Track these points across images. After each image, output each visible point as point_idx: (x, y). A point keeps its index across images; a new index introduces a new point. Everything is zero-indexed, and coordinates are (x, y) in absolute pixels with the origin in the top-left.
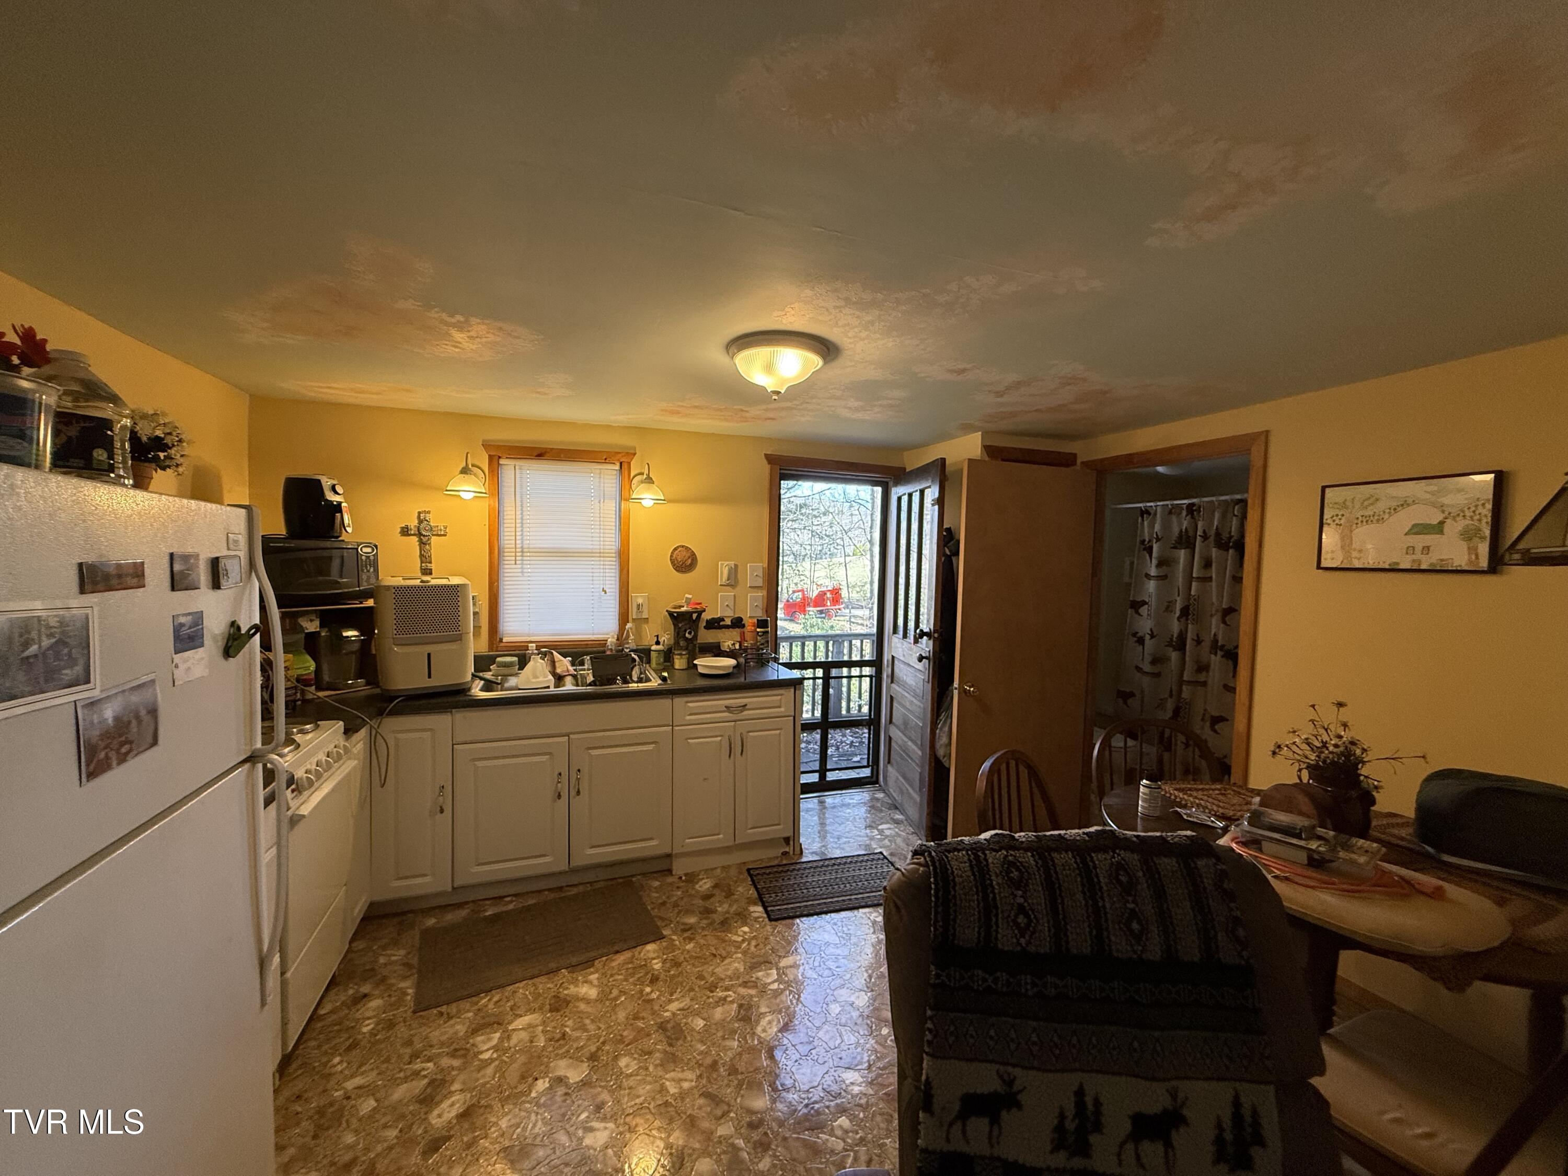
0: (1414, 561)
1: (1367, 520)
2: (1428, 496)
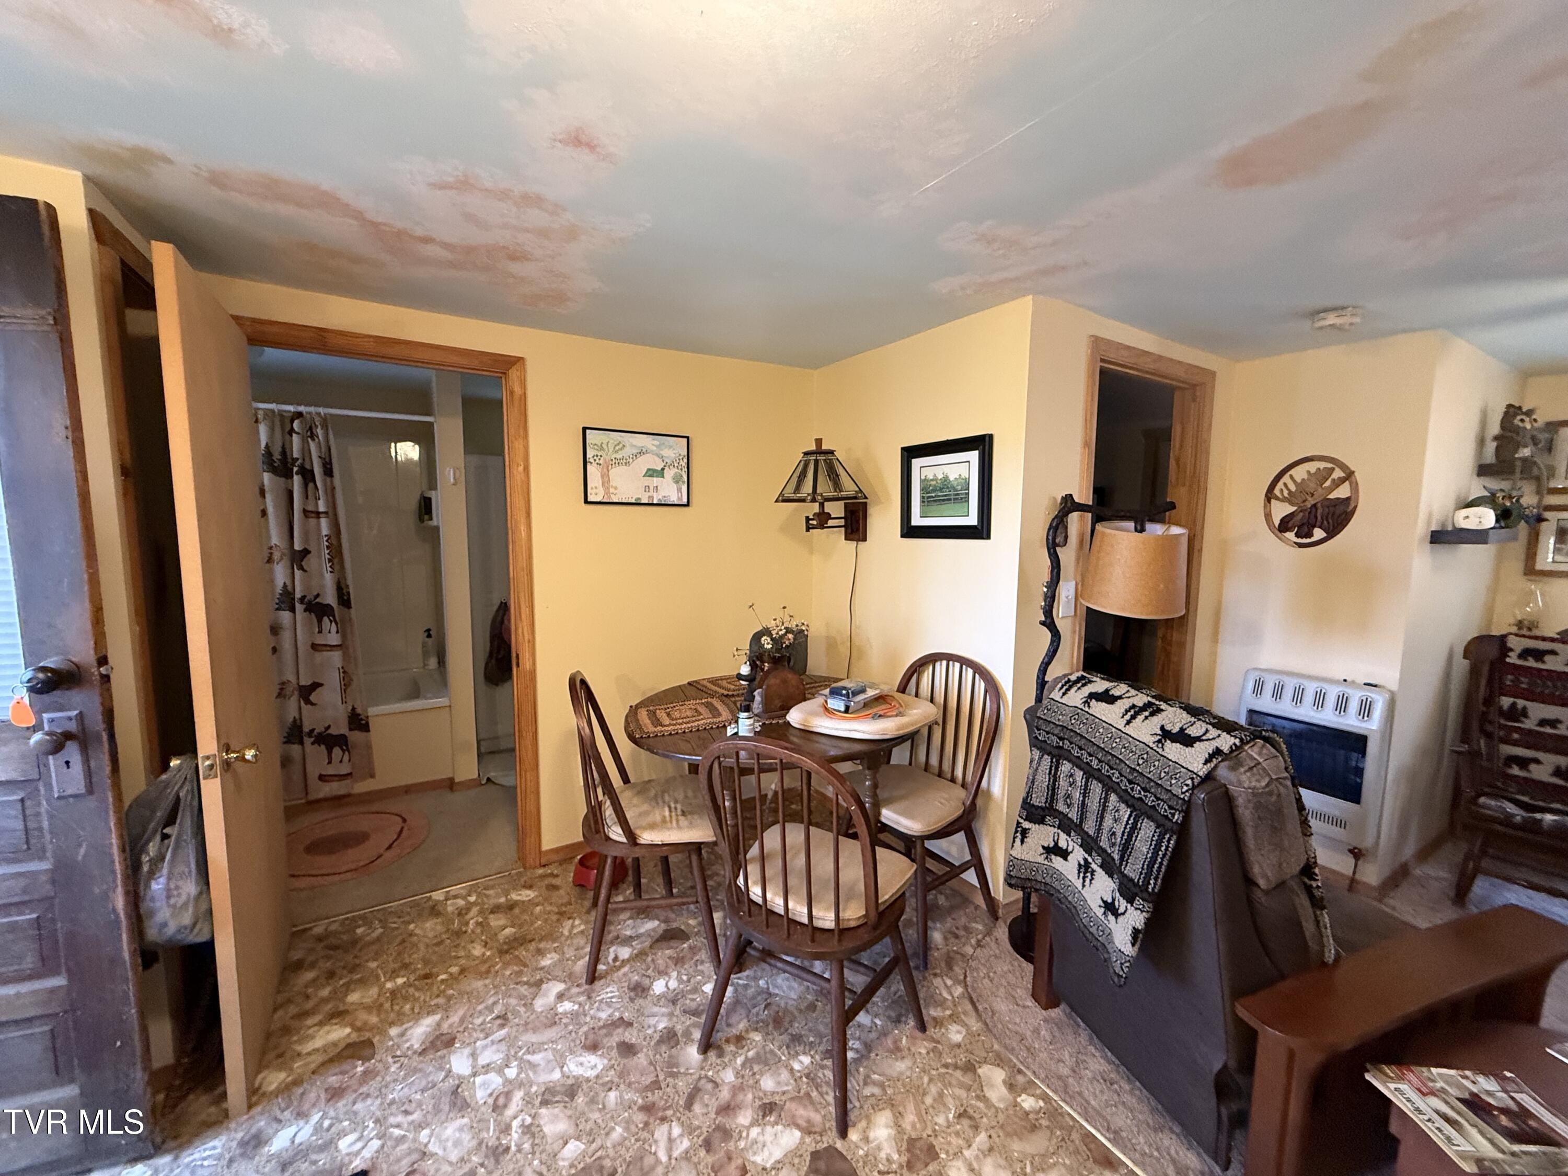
0: (649, 497)
1: (619, 462)
2: (655, 448)
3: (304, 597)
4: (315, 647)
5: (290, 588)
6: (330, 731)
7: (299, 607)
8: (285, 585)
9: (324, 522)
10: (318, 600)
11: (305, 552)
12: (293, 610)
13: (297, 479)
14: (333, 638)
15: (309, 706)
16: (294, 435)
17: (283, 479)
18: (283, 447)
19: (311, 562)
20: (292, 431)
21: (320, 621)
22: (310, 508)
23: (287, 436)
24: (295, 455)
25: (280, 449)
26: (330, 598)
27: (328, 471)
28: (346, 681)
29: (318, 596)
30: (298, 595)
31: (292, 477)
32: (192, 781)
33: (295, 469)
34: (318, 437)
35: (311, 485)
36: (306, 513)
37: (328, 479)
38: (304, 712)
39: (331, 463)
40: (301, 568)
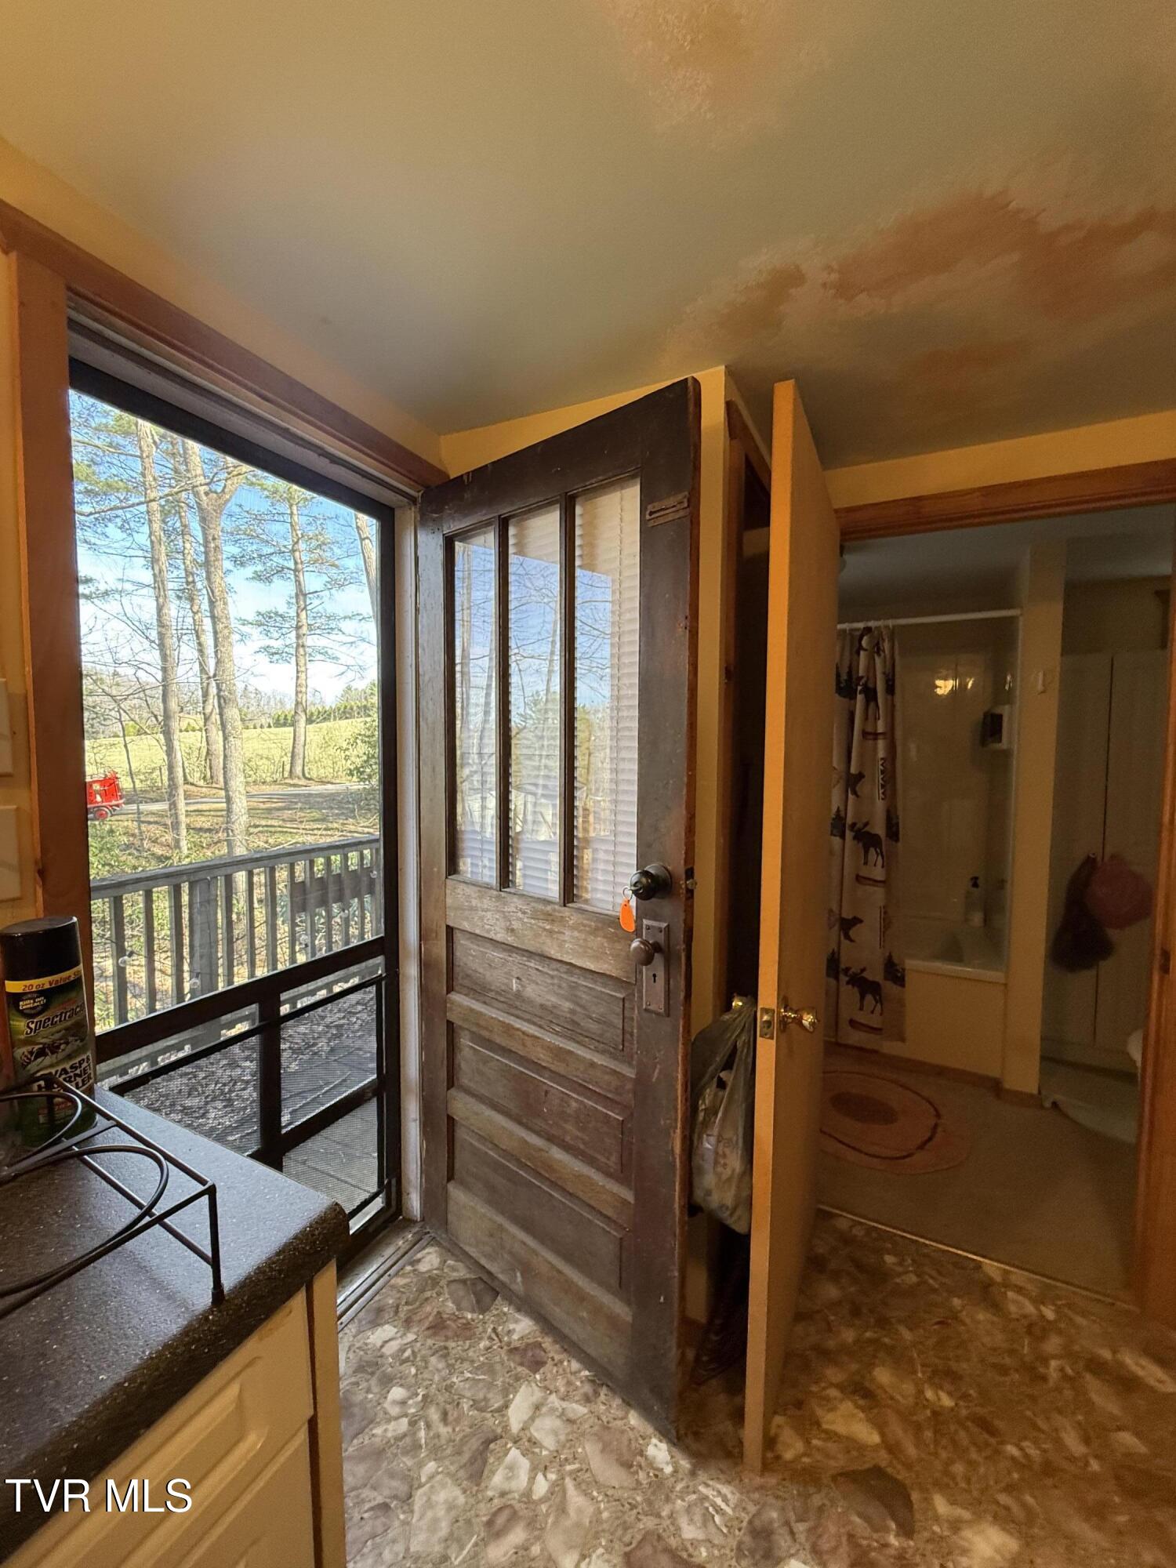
3: (854, 825)
4: (859, 878)
5: (842, 814)
6: (865, 975)
7: (849, 835)
8: (838, 810)
9: (881, 744)
10: (866, 829)
11: (860, 776)
12: (843, 836)
13: (860, 697)
14: (878, 873)
15: (847, 942)
16: (862, 653)
17: (847, 700)
18: (850, 667)
19: (864, 788)
20: (860, 648)
21: (866, 852)
22: (869, 729)
23: (855, 656)
24: (861, 674)
25: (847, 670)
26: (879, 829)
27: (890, 689)
28: (886, 923)
29: (866, 824)
30: (849, 821)
31: (855, 698)
32: (749, 1031)
33: (859, 688)
34: (884, 651)
35: (872, 705)
36: (865, 734)
37: (889, 697)
38: (842, 946)
39: (893, 681)
40: (855, 793)
